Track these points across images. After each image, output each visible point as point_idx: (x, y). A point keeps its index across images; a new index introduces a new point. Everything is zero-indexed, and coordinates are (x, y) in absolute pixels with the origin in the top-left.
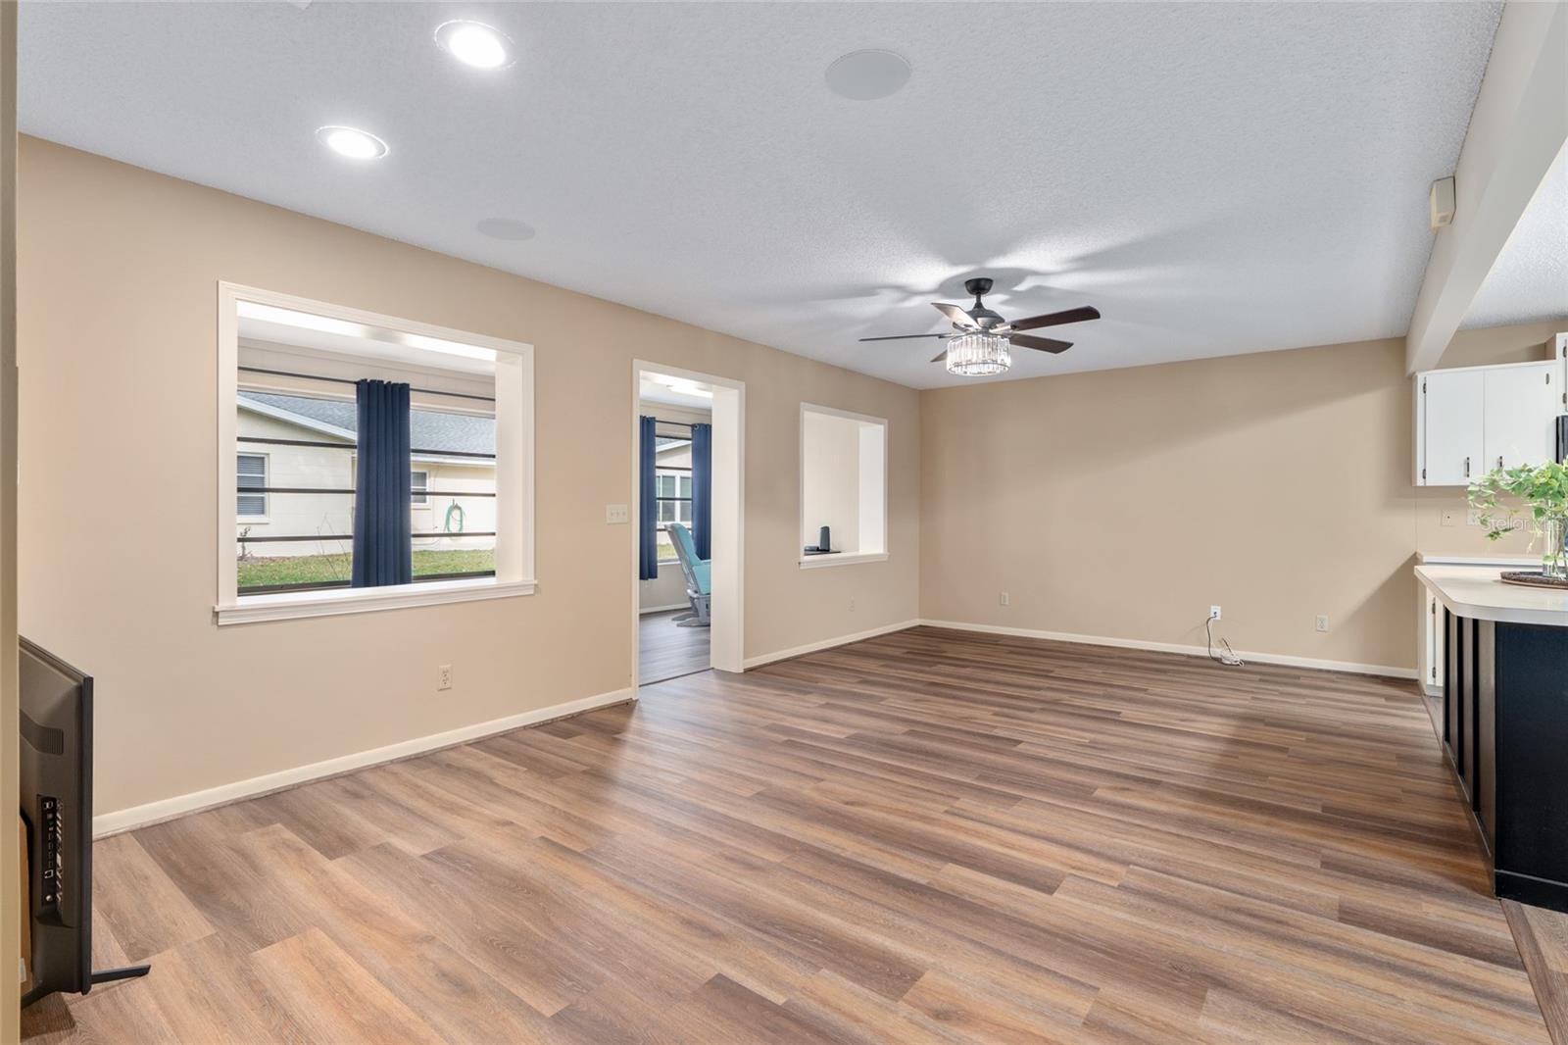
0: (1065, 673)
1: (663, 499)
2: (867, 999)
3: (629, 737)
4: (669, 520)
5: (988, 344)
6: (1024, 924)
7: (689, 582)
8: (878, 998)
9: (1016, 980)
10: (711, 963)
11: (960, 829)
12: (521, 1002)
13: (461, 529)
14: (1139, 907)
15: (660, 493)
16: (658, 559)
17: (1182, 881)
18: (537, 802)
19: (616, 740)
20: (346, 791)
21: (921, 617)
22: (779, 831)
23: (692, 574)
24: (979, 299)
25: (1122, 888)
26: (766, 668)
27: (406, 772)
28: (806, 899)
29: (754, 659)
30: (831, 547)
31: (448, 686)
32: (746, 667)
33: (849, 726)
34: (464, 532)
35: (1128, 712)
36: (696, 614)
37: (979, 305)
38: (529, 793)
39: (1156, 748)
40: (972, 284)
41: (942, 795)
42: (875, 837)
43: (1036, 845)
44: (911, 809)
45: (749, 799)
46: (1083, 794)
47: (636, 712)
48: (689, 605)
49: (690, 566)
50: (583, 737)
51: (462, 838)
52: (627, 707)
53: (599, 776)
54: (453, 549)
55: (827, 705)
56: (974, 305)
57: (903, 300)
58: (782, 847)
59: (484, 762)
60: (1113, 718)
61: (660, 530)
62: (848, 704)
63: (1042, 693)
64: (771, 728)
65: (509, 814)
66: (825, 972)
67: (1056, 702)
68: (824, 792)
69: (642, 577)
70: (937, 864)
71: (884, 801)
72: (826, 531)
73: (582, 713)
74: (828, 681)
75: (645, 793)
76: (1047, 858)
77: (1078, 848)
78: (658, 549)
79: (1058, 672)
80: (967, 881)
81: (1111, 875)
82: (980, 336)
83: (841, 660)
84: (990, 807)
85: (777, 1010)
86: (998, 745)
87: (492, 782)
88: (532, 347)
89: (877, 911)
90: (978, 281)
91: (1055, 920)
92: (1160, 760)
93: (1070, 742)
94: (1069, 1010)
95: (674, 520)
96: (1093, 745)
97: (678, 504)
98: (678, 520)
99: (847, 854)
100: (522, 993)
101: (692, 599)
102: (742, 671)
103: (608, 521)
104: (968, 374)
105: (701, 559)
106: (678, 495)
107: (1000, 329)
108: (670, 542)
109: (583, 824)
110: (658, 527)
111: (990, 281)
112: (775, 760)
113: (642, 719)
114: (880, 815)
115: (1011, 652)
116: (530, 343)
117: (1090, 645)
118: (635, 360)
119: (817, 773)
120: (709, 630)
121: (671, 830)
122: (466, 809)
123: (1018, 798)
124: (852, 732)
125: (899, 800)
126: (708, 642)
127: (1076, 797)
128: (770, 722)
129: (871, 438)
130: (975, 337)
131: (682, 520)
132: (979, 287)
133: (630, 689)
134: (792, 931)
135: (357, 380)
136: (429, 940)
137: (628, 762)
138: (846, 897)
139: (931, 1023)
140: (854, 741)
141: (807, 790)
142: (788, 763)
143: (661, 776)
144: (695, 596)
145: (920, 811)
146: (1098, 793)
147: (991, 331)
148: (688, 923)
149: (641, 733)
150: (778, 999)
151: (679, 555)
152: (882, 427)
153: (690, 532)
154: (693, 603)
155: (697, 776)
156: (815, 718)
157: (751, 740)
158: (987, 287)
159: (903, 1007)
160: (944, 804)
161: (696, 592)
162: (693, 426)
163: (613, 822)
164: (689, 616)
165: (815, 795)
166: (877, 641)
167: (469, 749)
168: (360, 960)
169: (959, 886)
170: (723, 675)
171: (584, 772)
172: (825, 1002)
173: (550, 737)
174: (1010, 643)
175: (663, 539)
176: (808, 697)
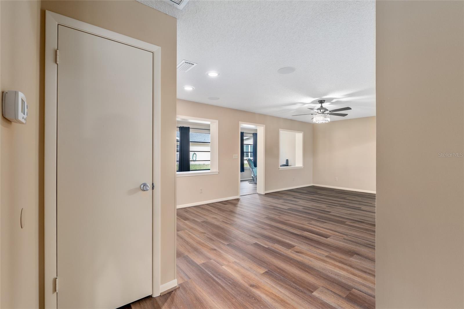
0: (350, 198)
1: (246, 152)
2: (284, 249)
3: (239, 205)
4: (247, 157)
5: (323, 116)
6: (319, 242)
7: (252, 172)
8: (285, 249)
9: (314, 249)
10: (255, 241)
11: (310, 226)
12: (222, 243)
13: (196, 159)
14: (346, 242)
15: (245, 151)
16: (245, 167)
17: (359, 239)
18: (220, 215)
19: (235, 206)
20: (184, 211)
21: (313, 183)
22: (269, 224)
23: (253, 171)
24: (322, 105)
25: (344, 239)
26: (270, 194)
27: (195, 209)
28: (274, 234)
29: (267, 191)
30: (289, 165)
31: (202, 192)
32: (265, 193)
33: (289, 206)
34: (197, 160)
35: (363, 208)
36: (254, 180)
37: (322, 106)
38: (219, 214)
39: (367, 216)
40: (320, 101)
41: (307, 220)
42: (290, 226)
43: (327, 230)
44: (300, 222)
45: (264, 218)
46: (343, 223)
47: (240, 201)
48: (252, 179)
49: (252, 169)
50: (228, 205)
51: (207, 220)
52: (238, 200)
53: (232, 212)
54: (194, 164)
55: (284, 202)
56: (320, 106)
57: (303, 105)
58: (270, 226)
59: (210, 208)
60: (359, 209)
61: (245, 160)
62: (290, 202)
63: (342, 202)
64: (270, 206)
65: (215, 217)
66: (276, 244)
67: (344, 205)
68: (280, 218)
69: (241, 172)
70: (303, 231)
71: (294, 221)
72: (287, 161)
73: (228, 200)
74: (285, 197)
75: (242, 215)
76: (328, 232)
77: (337, 232)
78: (244, 164)
79: (348, 198)
80: (308, 235)
81: (342, 237)
82: (321, 114)
83: (289, 193)
84: (318, 223)
85: (266, 248)
86: (326, 212)
87: (211, 211)
88: (218, 121)
89: (288, 237)
90: (321, 101)
91: (327, 242)
92: (367, 218)
93: (344, 213)
94: (323, 254)
95: (248, 157)
96: (350, 214)
97: (249, 153)
98: (249, 157)
99: (284, 229)
100: (222, 241)
101: (253, 177)
102: (264, 194)
103: (234, 158)
104: (320, 123)
105: (255, 167)
106: (249, 151)
107: (327, 112)
108: (247, 163)
109: (230, 219)
110: (245, 159)
111: (325, 101)
112: (270, 212)
113: (241, 202)
114: (292, 223)
115: (336, 193)
116: (217, 120)
117: (360, 192)
118: (239, 122)
119: (280, 215)
120: (256, 185)
121: (247, 222)
122: (207, 215)
123: (326, 222)
124: (289, 208)
125: (297, 221)
126: (256, 187)
127: (341, 223)
128: (270, 204)
129: (299, 136)
130: (320, 114)
131: (251, 157)
132: (321, 102)
133: (238, 196)
134: (271, 239)
135: (179, 127)
136: (205, 233)
137: (238, 209)
138: (282, 235)
139: (295, 253)
140: (289, 209)
141: (277, 217)
142: (273, 212)
143: (245, 213)
144: (253, 176)
145: (302, 223)
146: (347, 223)
147: (324, 113)
148: (251, 235)
149: (241, 205)
150: (267, 247)
151: (250, 166)
152: (302, 134)
153: (252, 160)
154: (253, 178)
155: (253, 213)
156: (281, 204)
157: (265, 208)
158: (324, 102)
159: (290, 250)
160: (308, 222)
161: (254, 175)
162: (253, 134)
163: (236, 219)
164: (253, 181)
165: (279, 219)
166: (300, 189)
167: (206, 206)
168: (194, 234)
169: (307, 235)
170: (260, 195)
171: (229, 211)
172: (275, 248)
173: (222, 205)
174: (337, 191)
175: (246, 162)
176: (280, 200)
